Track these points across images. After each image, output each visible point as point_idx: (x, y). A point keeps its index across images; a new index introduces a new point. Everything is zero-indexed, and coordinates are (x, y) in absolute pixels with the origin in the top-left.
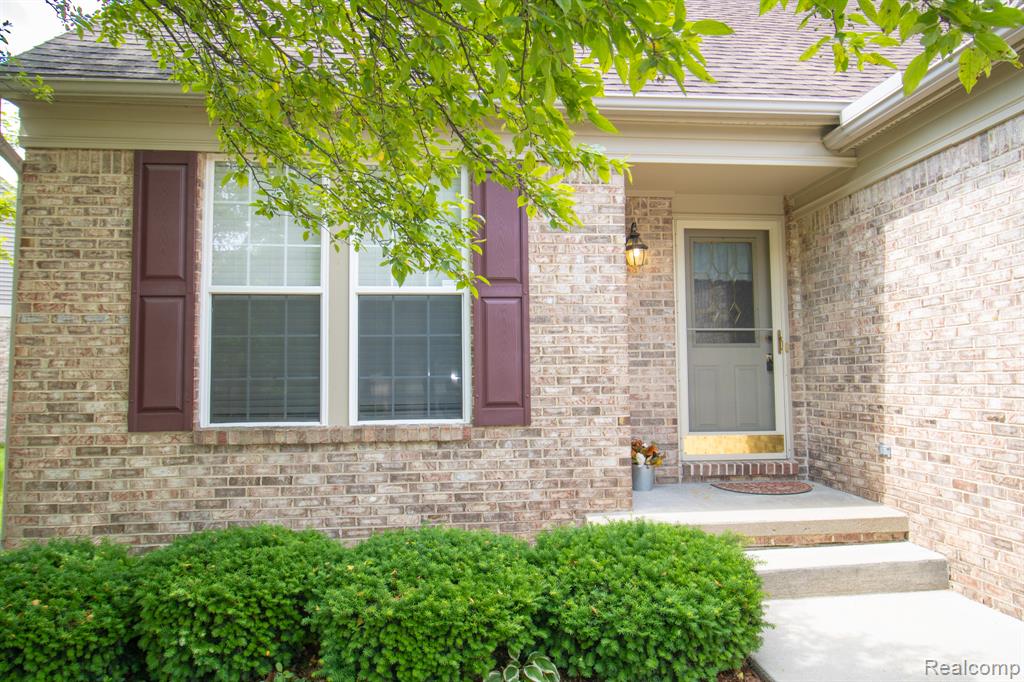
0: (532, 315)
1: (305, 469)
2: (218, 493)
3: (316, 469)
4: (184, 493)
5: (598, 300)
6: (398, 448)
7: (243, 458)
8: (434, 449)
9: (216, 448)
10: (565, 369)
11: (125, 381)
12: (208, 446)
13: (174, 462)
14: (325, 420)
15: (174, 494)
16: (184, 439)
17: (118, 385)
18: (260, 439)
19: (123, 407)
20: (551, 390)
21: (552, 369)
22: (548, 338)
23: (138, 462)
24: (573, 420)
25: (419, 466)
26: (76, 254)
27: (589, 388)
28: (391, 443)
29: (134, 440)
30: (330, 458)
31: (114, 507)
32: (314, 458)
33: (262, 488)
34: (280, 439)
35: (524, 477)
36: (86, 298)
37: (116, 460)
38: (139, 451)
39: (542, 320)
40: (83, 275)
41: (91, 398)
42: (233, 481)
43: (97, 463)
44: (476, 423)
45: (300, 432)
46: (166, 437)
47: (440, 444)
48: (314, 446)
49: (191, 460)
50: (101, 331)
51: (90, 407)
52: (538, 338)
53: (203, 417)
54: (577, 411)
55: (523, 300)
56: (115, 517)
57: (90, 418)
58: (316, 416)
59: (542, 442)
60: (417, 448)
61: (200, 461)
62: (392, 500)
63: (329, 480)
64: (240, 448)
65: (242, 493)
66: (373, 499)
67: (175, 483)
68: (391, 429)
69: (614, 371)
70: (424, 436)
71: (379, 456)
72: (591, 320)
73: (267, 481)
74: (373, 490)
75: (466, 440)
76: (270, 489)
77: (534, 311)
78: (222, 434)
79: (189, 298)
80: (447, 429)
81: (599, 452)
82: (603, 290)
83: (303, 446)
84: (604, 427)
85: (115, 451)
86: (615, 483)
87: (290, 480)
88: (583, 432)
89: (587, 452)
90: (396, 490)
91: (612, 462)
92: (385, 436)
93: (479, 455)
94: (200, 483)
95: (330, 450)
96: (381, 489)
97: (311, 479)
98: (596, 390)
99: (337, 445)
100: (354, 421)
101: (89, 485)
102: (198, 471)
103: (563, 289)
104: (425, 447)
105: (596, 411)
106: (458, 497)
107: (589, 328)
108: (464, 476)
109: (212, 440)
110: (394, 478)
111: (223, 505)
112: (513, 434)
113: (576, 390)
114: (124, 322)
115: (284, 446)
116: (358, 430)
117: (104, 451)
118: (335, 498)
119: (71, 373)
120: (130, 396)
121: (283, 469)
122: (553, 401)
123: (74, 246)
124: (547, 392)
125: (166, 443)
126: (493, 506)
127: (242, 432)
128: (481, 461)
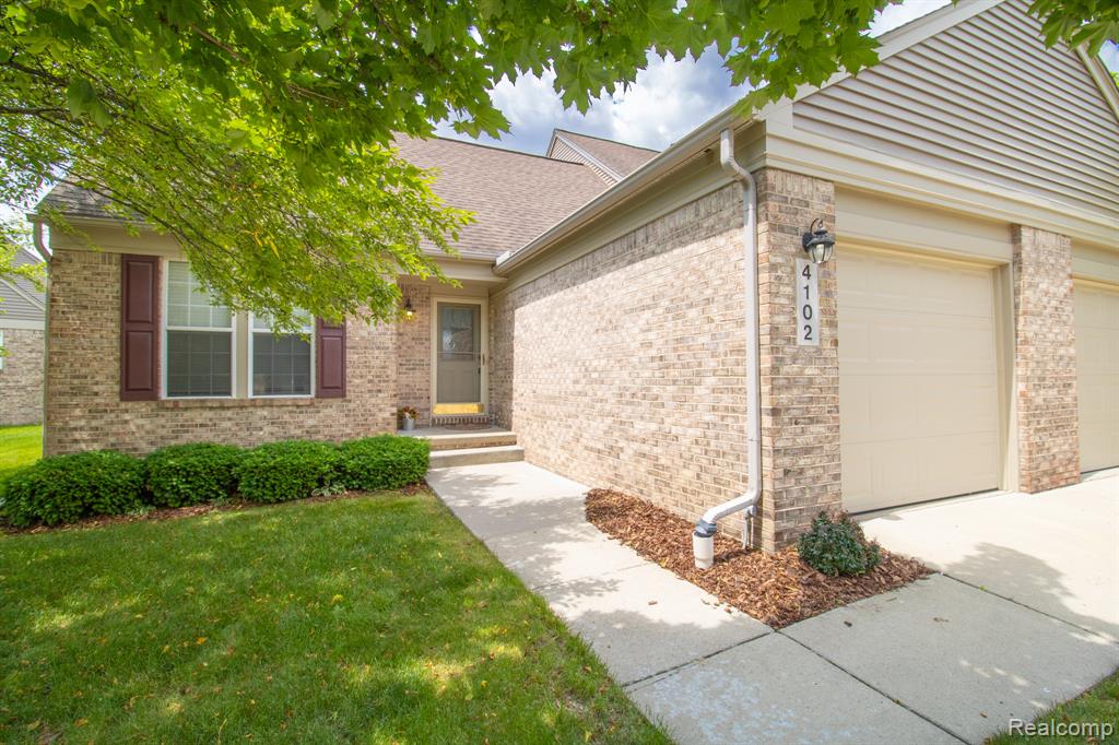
0: (348, 345)
1: (224, 419)
2: (173, 431)
3: (230, 419)
4: (154, 432)
5: (382, 339)
6: (275, 409)
7: (188, 414)
8: (295, 409)
9: (172, 409)
10: (365, 371)
11: (118, 376)
12: (168, 408)
13: (148, 416)
14: (234, 396)
15: (148, 432)
16: (153, 405)
17: (113, 377)
18: (198, 405)
19: (117, 388)
20: (357, 381)
21: (358, 372)
22: (356, 356)
23: (127, 417)
24: (368, 396)
25: (287, 417)
26: (86, 307)
27: (376, 380)
28: (271, 406)
29: (123, 405)
30: (237, 414)
31: (112, 440)
32: (229, 414)
33: (199, 429)
34: (209, 404)
35: (342, 422)
36: (92, 331)
37: (113, 415)
38: (127, 411)
39: (353, 348)
40: (91, 319)
41: (97, 383)
42: (182, 426)
43: (102, 417)
44: (317, 397)
45: (220, 401)
46: (143, 404)
47: (298, 406)
48: (228, 408)
49: (157, 415)
50: (102, 349)
51: (96, 389)
52: (351, 356)
53: (163, 395)
54: (370, 391)
55: (343, 338)
56: (113, 445)
57: (96, 394)
58: (229, 394)
59: (351, 406)
60: (286, 409)
61: (163, 416)
62: (272, 434)
63: (237, 424)
64: (186, 409)
65: (187, 432)
66: (261, 433)
67: (148, 427)
68: (271, 400)
69: (389, 372)
70: (289, 403)
71: (265, 413)
72: (378, 348)
73: (201, 425)
74: (261, 429)
75: (312, 405)
76: (204, 429)
77: (349, 343)
78: (176, 402)
79: (155, 333)
80: (302, 399)
81: (380, 410)
82: (385, 334)
83: (223, 408)
84: (383, 399)
85: (112, 411)
86: (388, 424)
87: (215, 425)
88: (373, 401)
89: (374, 410)
90: (275, 429)
91: (387, 415)
92: (268, 402)
93: (319, 412)
94: (163, 427)
95: (238, 410)
96: (266, 429)
97: (227, 424)
98: (380, 381)
99: (242, 407)
100: (250, 396)
101: (97, 429)
102: (163, 421)
103: (364, 333)
104: (290, 408)
105: (380, 391)
106: (307, 432)
107: (376, 352)
108: (311, 422)
109: (171, 405)
110: (273, 423)
111: (177, 437)
112: (337, 402)
113: (370, 381)
114: (116, 344)
115: (211, 408)
116: (253, 400)
117: (106, 411)
118: (242, 434)
119: (84, 371)
120: (121, 382)
121: (211, 420)
122: (358, 386)
123: (84, 303)
124: (355, 382)
125: (143, 407)
126: (326, 436)
127: (187, 401)
128: (321, 414)
